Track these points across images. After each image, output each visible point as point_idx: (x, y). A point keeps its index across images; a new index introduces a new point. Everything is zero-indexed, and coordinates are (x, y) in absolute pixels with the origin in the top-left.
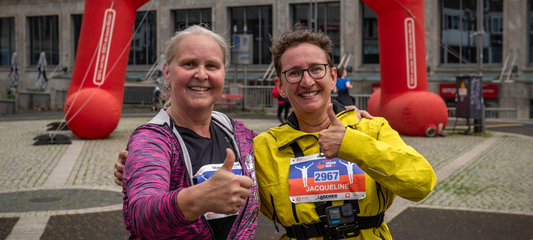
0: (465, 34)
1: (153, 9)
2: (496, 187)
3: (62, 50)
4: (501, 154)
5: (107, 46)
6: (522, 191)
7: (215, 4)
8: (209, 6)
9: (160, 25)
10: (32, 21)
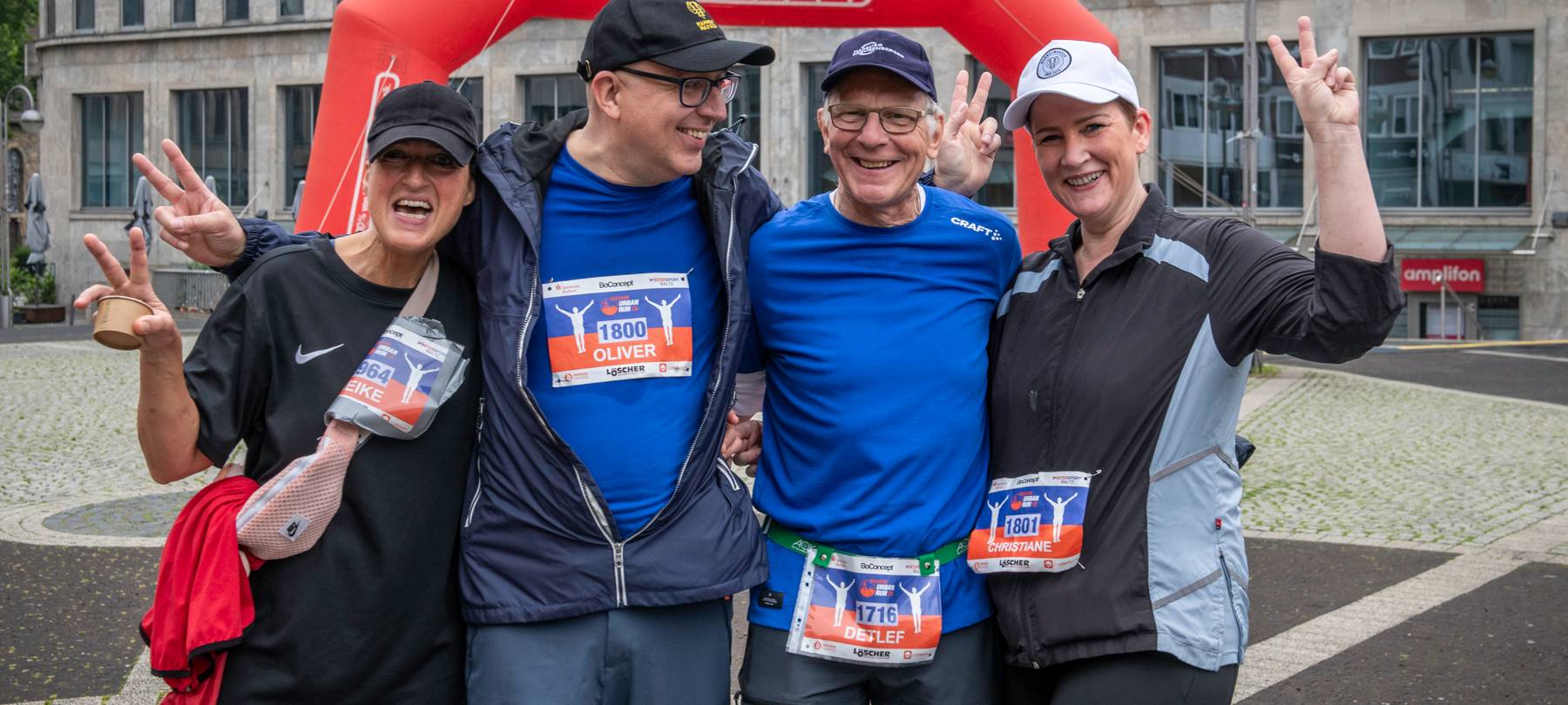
0: (1217, 138)
1: (477, 74)
2: (1287, 486)
3: (255, 172)
4: (1298, 414)
6: (1347, 494)
9: (491, 112)
10: (185, 99)
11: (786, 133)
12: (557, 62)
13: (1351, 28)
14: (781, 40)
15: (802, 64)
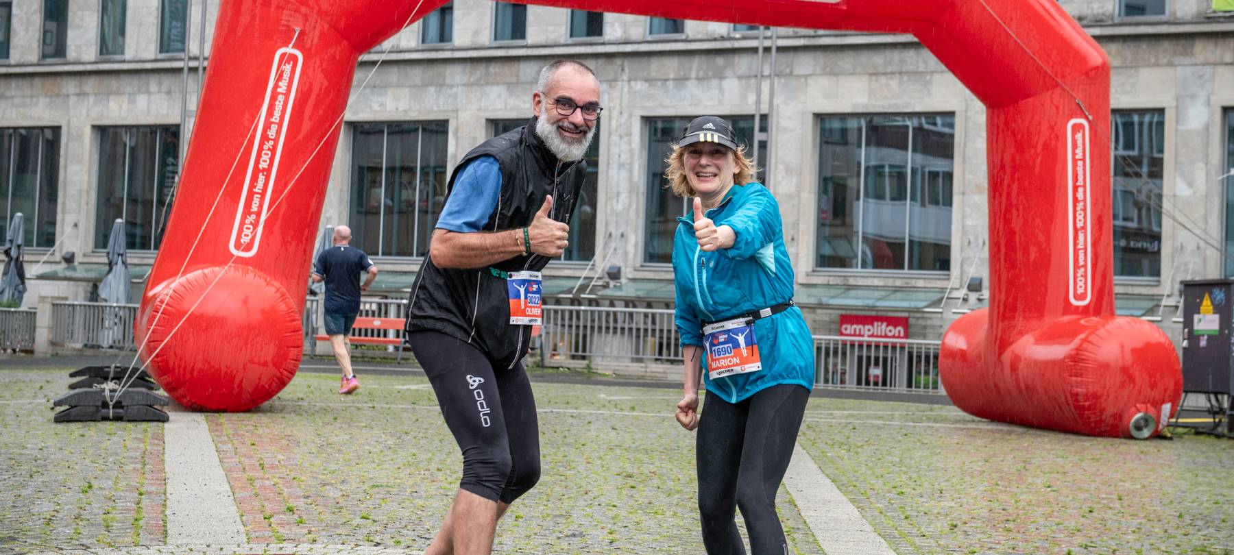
5: (273, 150)
7: (456, 111)
8: (442, 117)
11: (624, 186)
12: (388, 109)
13: (1212, 98)
14: (622, 93)
15: (643, 118)
